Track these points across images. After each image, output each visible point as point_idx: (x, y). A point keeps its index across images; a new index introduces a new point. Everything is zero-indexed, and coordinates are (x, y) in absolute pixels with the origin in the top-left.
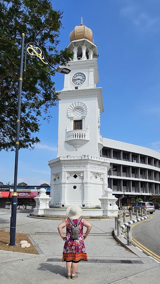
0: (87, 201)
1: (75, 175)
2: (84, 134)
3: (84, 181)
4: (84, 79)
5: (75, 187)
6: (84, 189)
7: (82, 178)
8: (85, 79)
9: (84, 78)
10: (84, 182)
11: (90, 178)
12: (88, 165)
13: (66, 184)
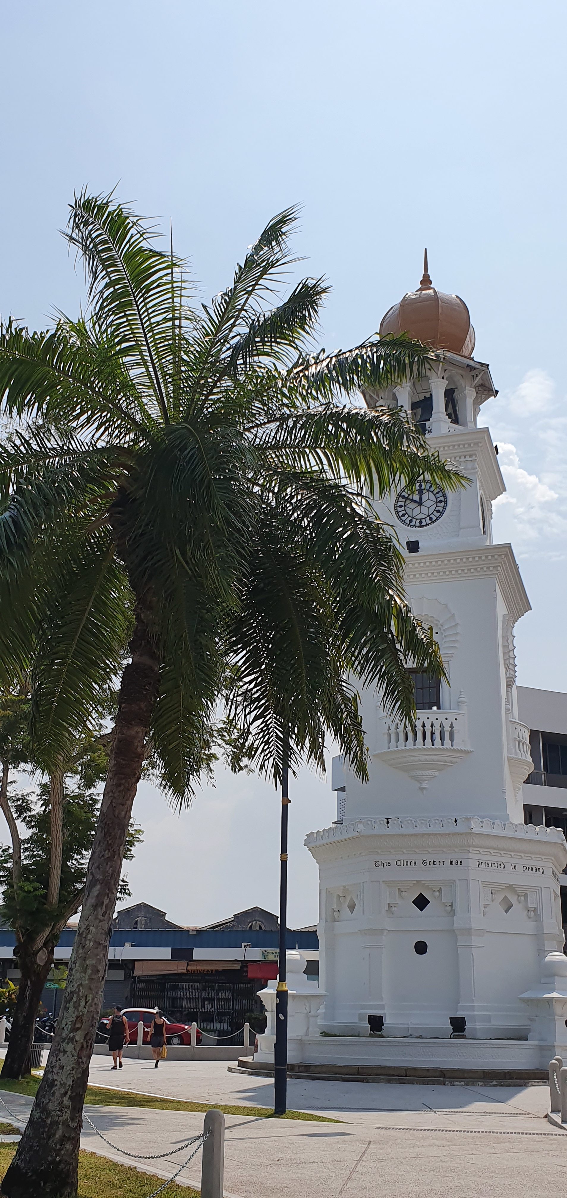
0: (474, 1006)
1: (421, 893)
2: (447, 728)
3: (458, 923)
4: (441, 502)
5: (421, 948)
6: (458, 954)
7: (449, 908)
8: (446, 502)
9: (442, 499)
10: (456, 926)
11: (482, 909)
12: (471, 856)
13: (386, 932)
